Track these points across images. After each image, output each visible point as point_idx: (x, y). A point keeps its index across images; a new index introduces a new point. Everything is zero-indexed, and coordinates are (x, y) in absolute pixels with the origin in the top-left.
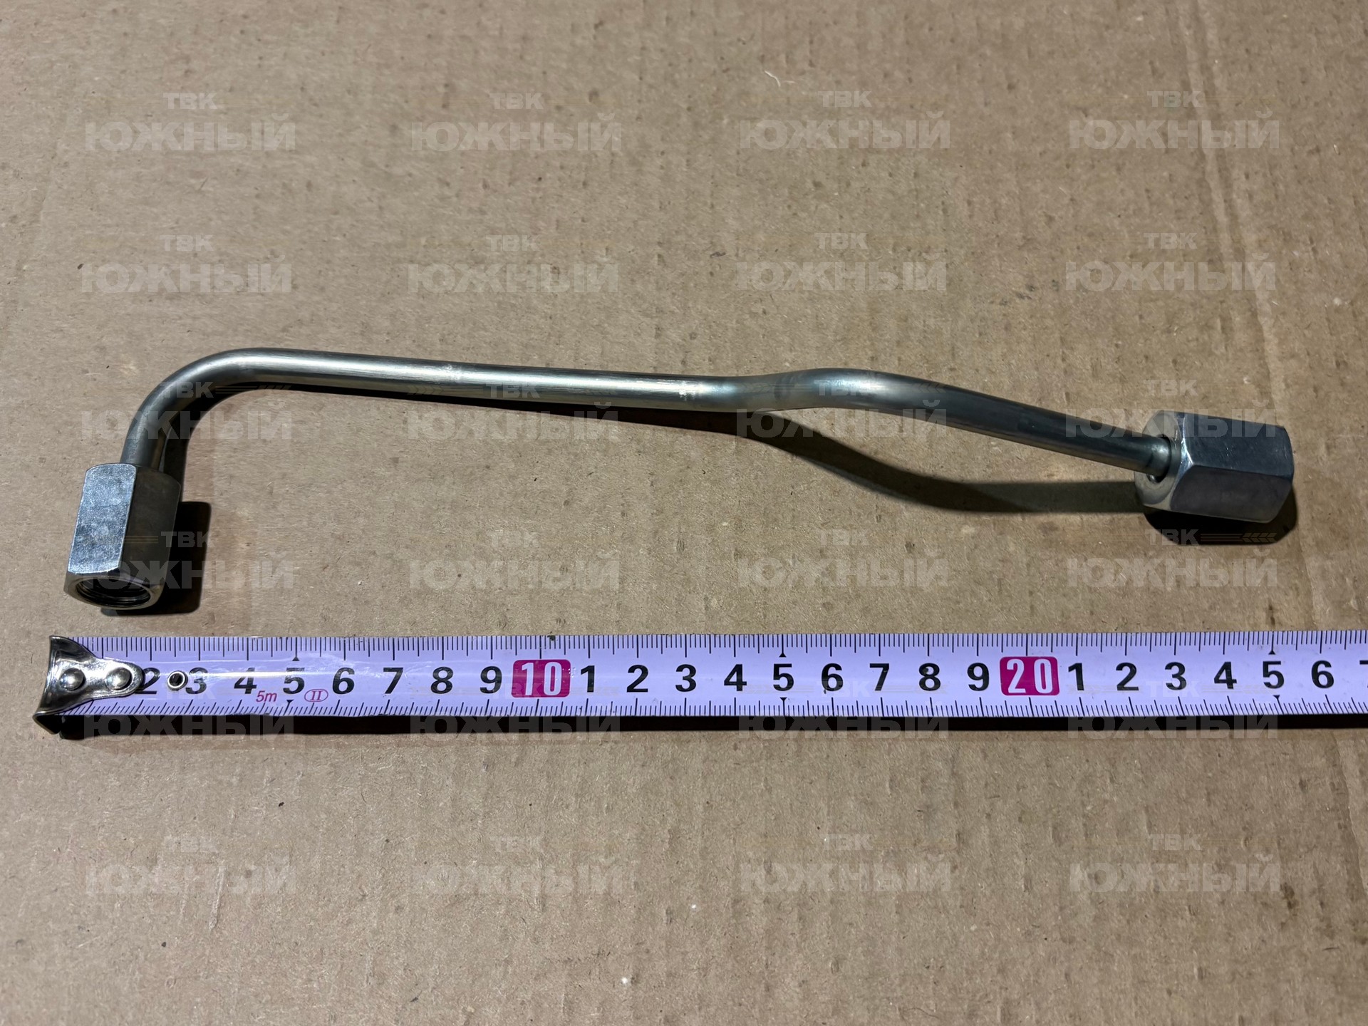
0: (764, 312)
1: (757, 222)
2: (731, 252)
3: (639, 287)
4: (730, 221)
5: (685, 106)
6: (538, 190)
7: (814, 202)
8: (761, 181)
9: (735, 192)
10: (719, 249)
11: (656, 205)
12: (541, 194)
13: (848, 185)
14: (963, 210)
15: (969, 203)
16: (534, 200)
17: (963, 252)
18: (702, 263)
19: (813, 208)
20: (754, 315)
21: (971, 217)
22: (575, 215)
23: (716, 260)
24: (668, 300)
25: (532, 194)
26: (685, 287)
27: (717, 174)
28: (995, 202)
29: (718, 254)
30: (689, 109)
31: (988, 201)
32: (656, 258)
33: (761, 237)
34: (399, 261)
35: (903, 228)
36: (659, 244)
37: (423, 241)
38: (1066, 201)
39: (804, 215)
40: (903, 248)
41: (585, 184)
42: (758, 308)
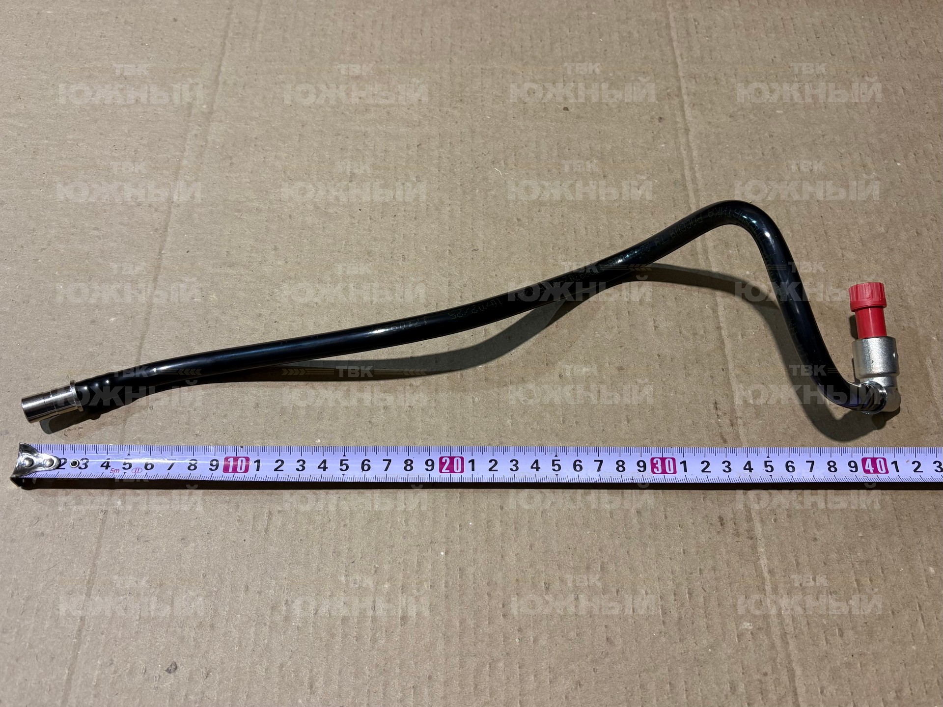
0: (496, 275)
1: (493, 236)
2: (481, 249)
3: (441, 264)
4: (480, 235)
5: (459, 184)
6: (394, 221)
7: (517, 227)
8: (494, 218)
9: (482, 222)
10: (475, 248)
11: (448, 228)
12: (396, 222)
13: (532, 220)
14: (583, 231)
15: (586, 229)
16: (393, 225)
17: (583, 250)
18: (468, 254)
19: (517, 230)
20: (491, 277)
21: (586, 234)
22: (412, 232)
23: (474, 253)
24: (454, 270)
25: (392, 223)
26: (461, 265)
27: (474, 214)
28: (597, 228)
29: (475, 250)
30: (461, 185)
31: (594, 228)
32: (448, 251)
33: (494, 243)
34: (333, 251)
35: (557, 239)
36: (449, 245)
37: (344, 242)
38: (629, 228)
39: (513, 233)
40: (557, 248)
41: (415, 218)
42: (494, 274)
